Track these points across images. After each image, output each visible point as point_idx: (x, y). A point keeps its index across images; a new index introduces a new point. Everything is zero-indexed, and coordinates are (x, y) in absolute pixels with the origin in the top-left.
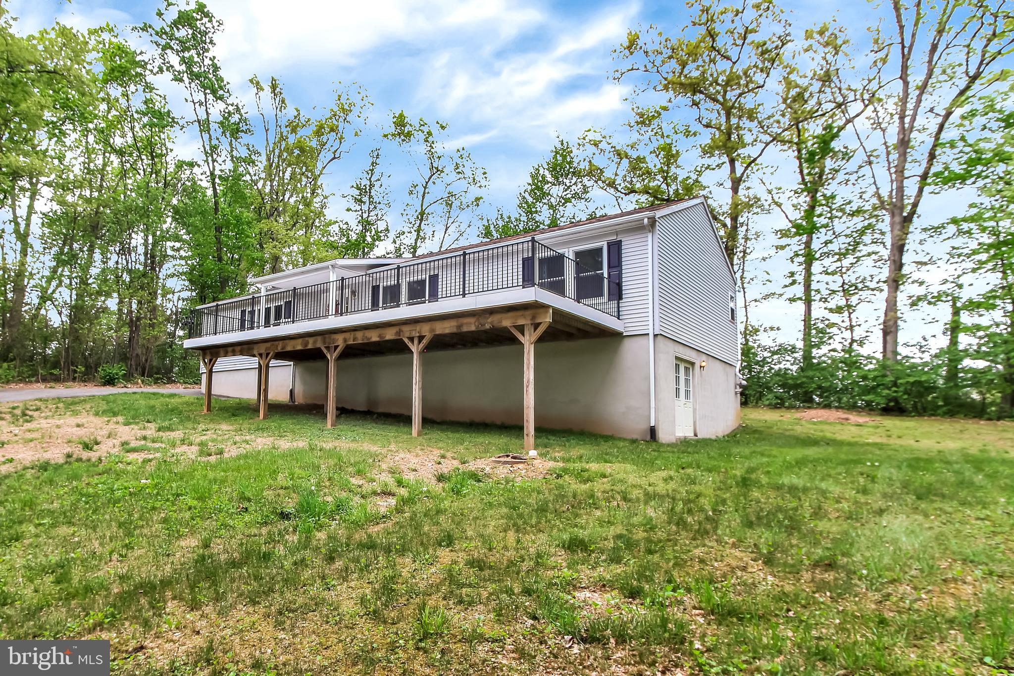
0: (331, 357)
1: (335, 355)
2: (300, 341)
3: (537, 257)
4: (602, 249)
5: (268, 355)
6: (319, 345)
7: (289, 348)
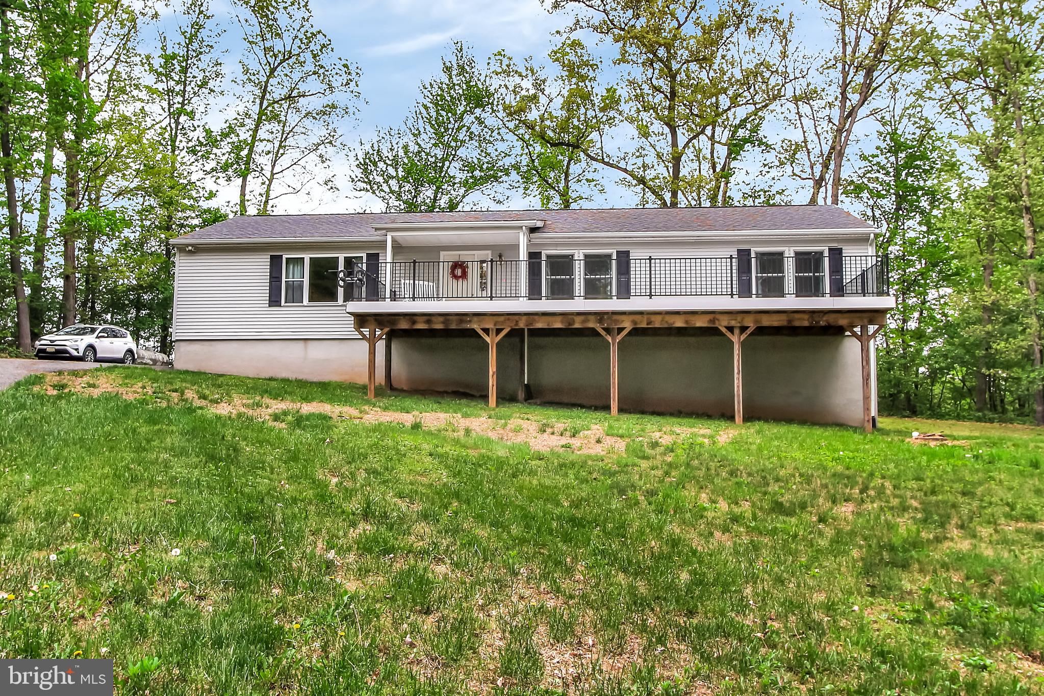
0: (614, 340)
1: (619, 338)
2: (559, 318)
3: (754, 250)
4: (821, 253)
5: (499, 331)
6: (591, 325)
7: (540, 325)
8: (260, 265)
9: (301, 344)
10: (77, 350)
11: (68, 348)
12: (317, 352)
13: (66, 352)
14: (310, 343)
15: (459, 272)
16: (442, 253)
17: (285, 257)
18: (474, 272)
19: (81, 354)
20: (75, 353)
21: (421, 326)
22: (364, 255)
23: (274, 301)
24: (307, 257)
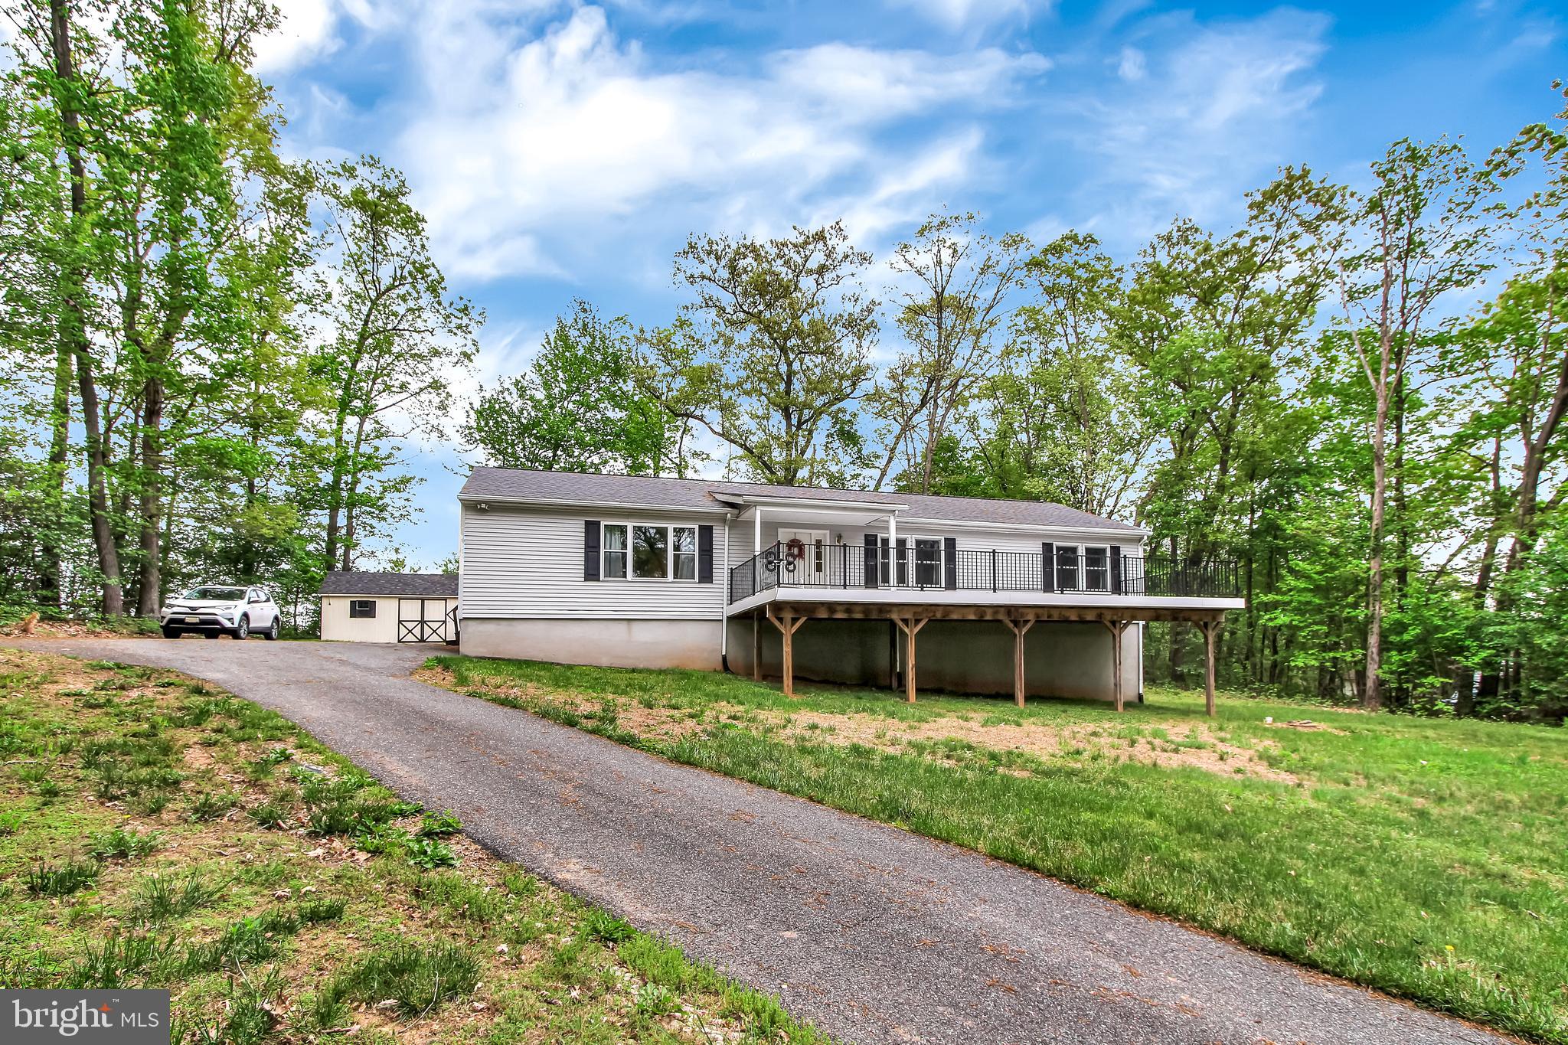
0: (1020, 632)
1: (1024, 631)
2: (972, 610)
3: (1056, 544)
4: (1104, 550)
5: (917, 621)
6: (1001, 617)
7: (954, 617)
8: (573, 532)
9: (623, 626)
10: (231, 620)
11: (220, 619)
12: (644, 635)
13: (216, 622)
14: (636, 626)
15: (796, 551)
16: (780, 530)
17: (603, 524)
18: (810, 553)
19: (236, 625)
20: (228, 624)
21: (839, 615)
22: (697, 527)
23: (591, 574)
24: (630, 525)
